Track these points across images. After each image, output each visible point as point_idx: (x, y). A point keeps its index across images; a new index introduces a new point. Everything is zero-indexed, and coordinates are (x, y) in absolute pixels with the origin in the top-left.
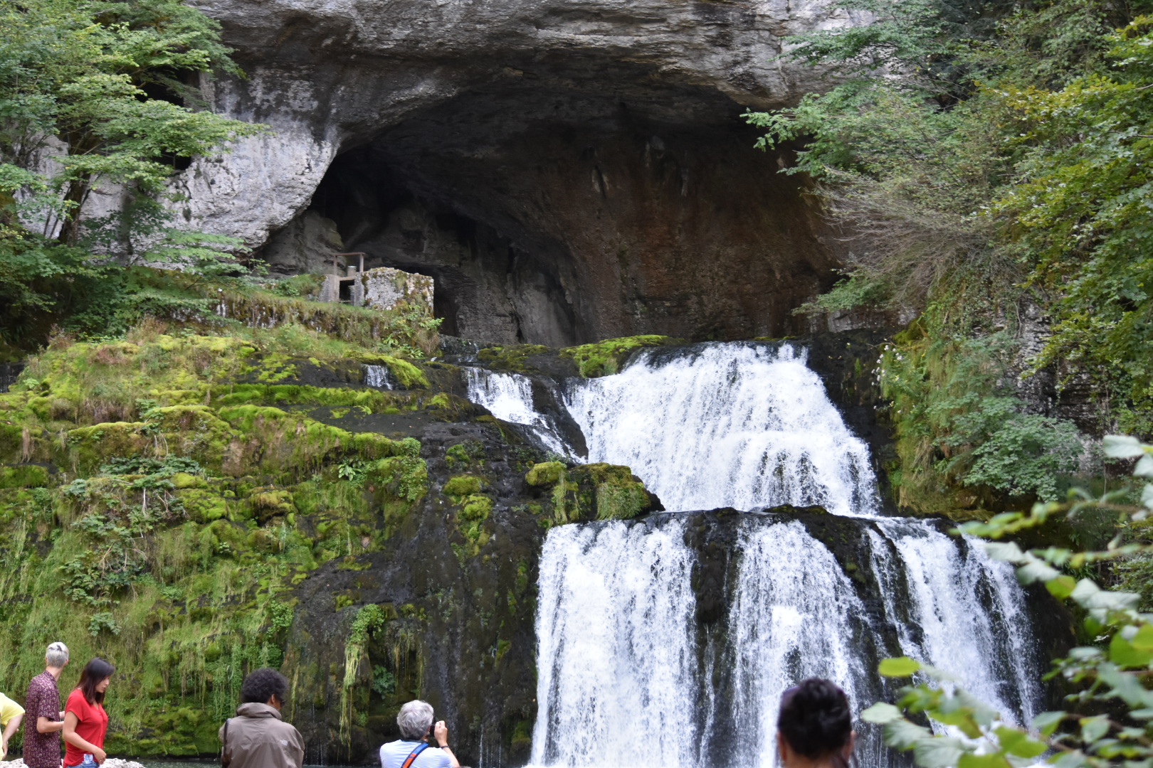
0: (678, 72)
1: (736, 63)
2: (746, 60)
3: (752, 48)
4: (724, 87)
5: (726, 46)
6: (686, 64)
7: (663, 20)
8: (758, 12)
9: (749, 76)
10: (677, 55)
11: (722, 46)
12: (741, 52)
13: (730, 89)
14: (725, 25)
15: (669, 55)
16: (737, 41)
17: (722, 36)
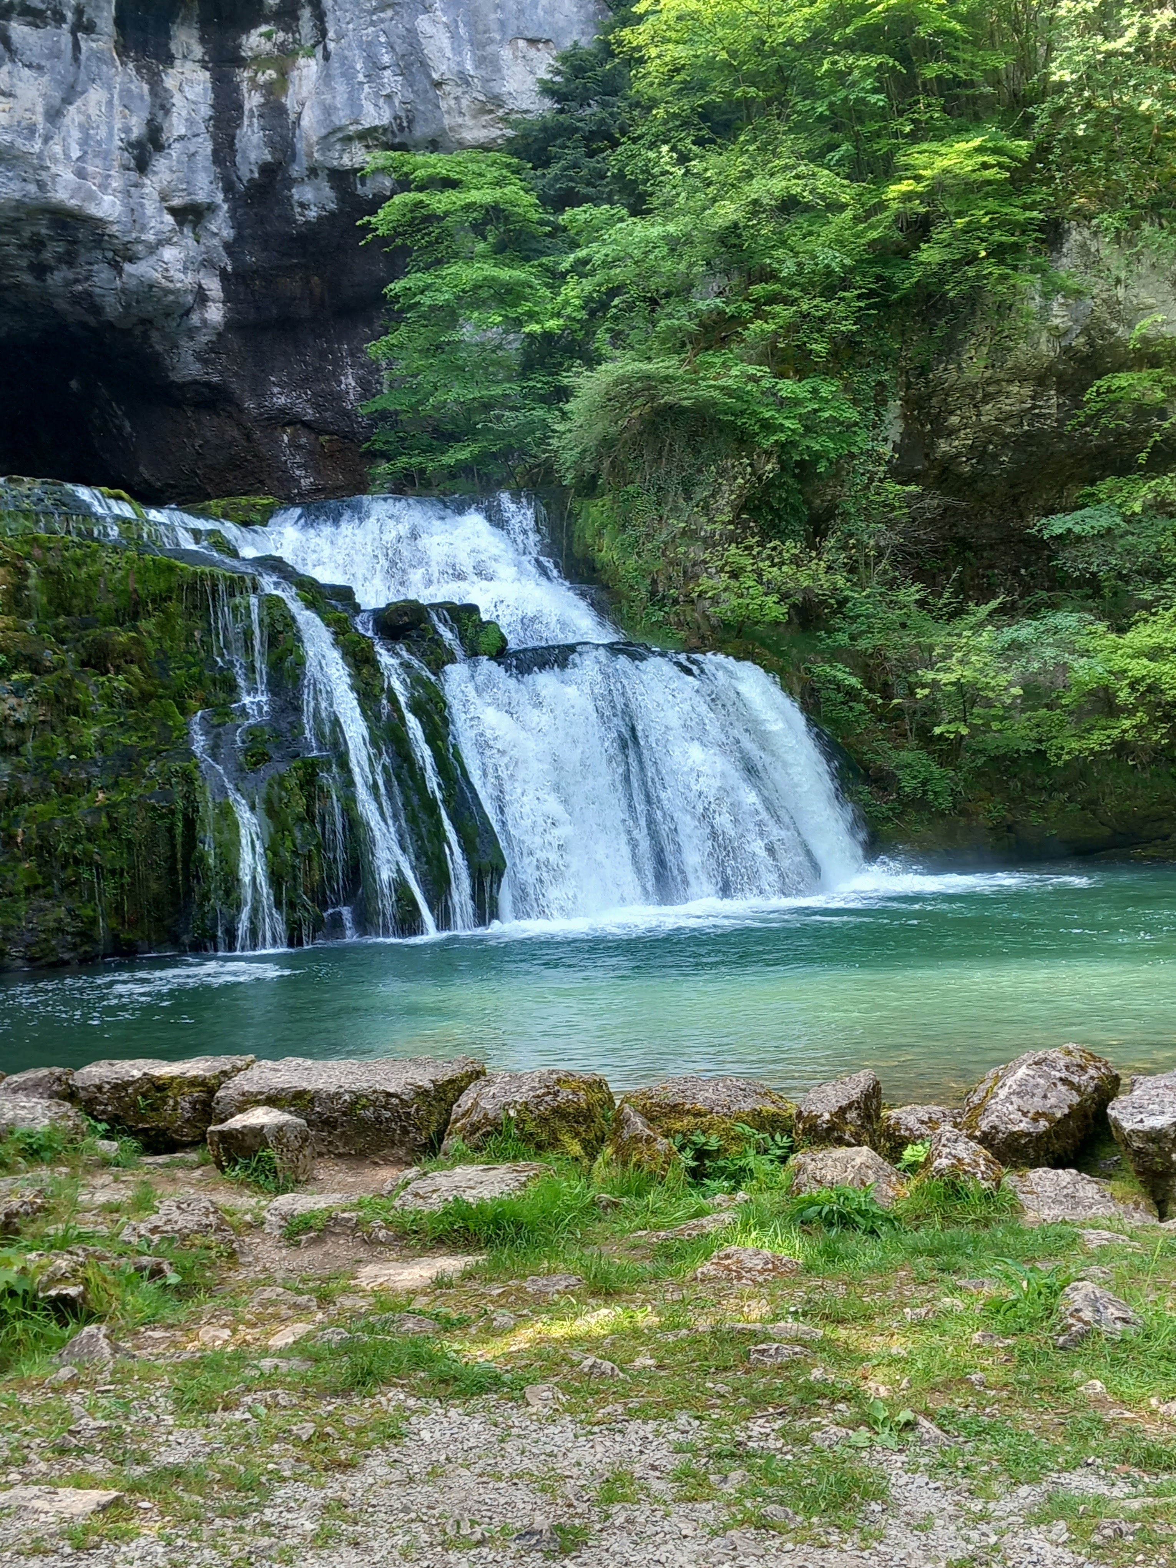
0: (17, 286)
1: (77, 281)
2: (87, 279)
3: (96, 267)
4: (61, 305)
5: (71, 264)
6: (27, 278)
7: (16, 232)
8: (107, 231)
9: (89, 294)
10: (20, 269)
11: (67, 263)
12: (82, 271)
13: (66, 306)
14: (75, 242)
15: (12, 268)
16: (82, 259)
17: (68, 253)
